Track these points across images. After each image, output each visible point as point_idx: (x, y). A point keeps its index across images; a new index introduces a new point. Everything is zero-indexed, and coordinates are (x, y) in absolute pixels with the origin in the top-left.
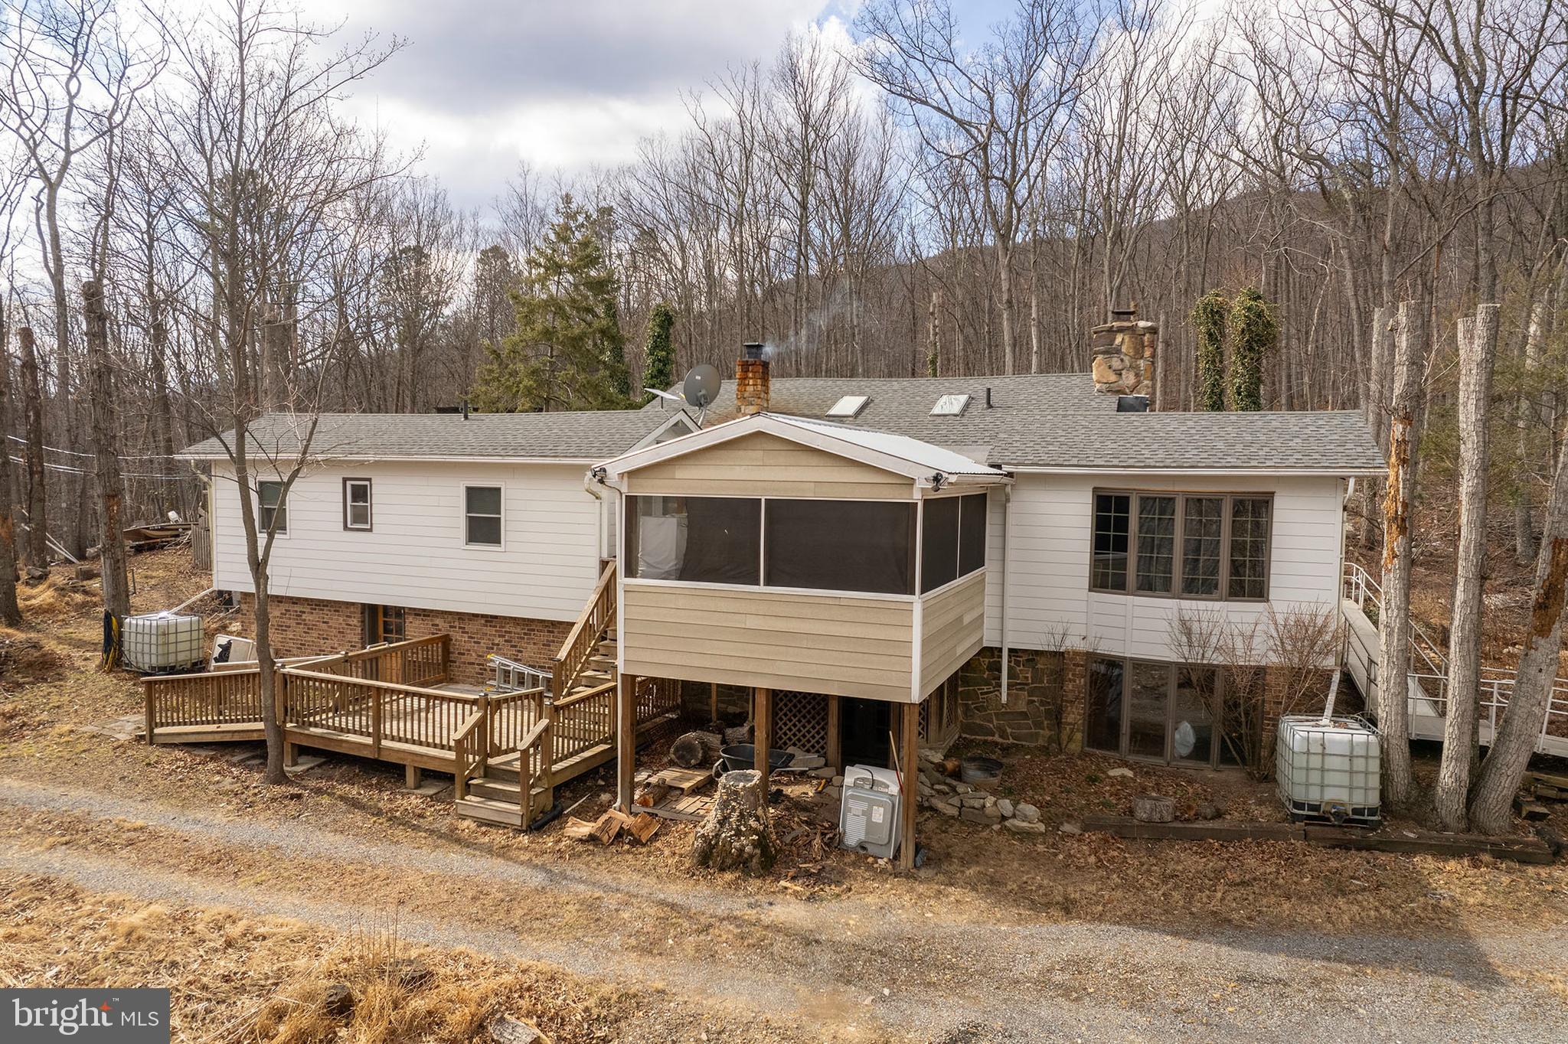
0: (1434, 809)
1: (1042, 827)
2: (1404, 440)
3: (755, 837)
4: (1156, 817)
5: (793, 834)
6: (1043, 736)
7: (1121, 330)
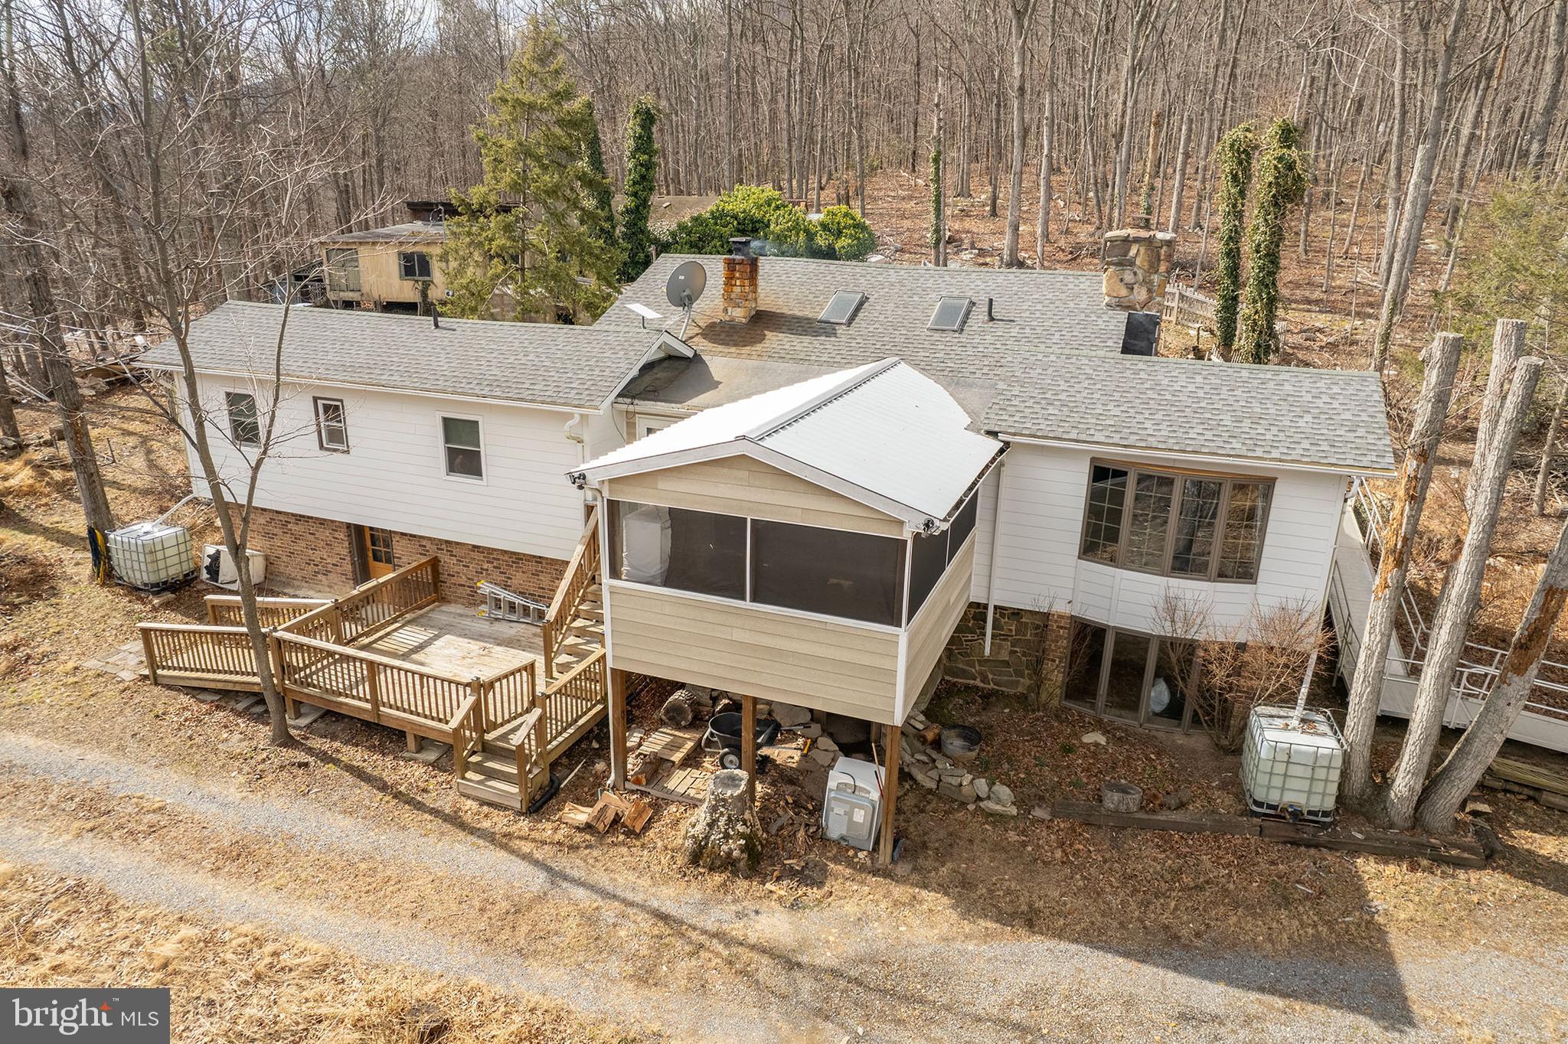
0: (1385, 808)
1: (1014, 811)
2: (1416, 477)
3: (743, 842)
4: (1123, 808)
5: (779, 823)
6: (1023, 684)
7: (1137, 240)
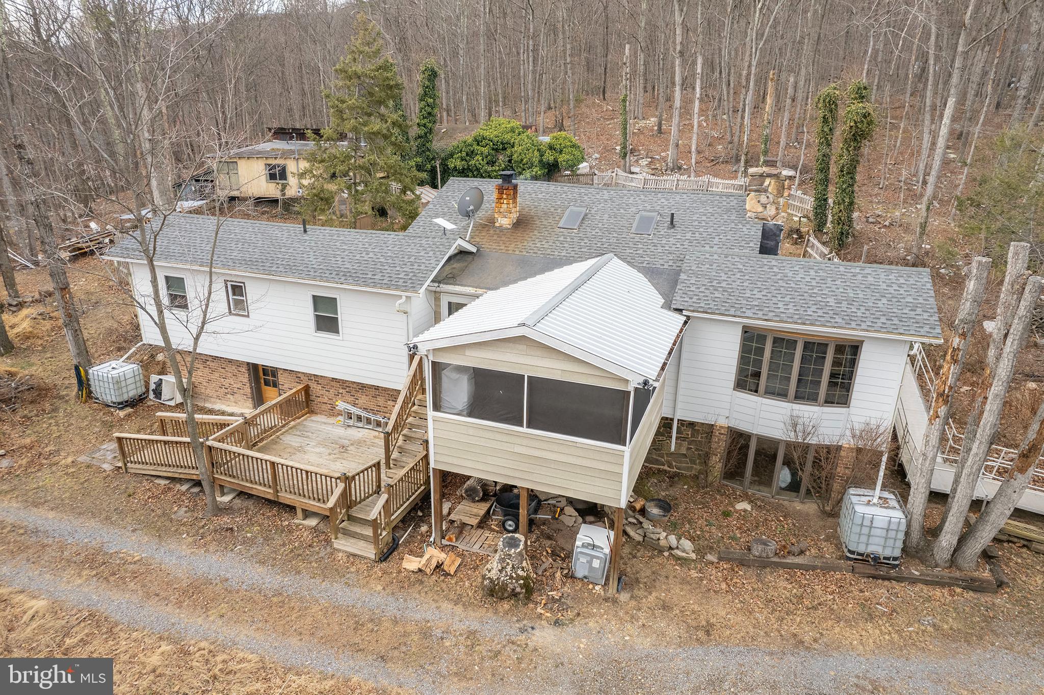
0: (933, 554)
1: (693, 556)
2: (958, 348)
3: (522, 582)
4: (764, 555)
5: (543, 567)
6: (696, 469)
7: (769, 176)
